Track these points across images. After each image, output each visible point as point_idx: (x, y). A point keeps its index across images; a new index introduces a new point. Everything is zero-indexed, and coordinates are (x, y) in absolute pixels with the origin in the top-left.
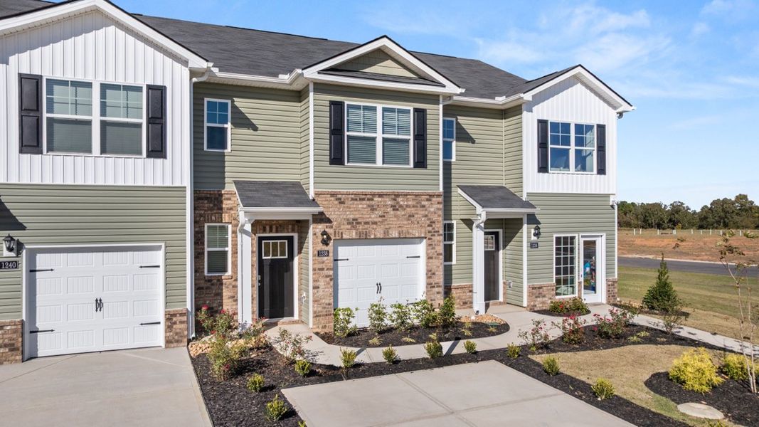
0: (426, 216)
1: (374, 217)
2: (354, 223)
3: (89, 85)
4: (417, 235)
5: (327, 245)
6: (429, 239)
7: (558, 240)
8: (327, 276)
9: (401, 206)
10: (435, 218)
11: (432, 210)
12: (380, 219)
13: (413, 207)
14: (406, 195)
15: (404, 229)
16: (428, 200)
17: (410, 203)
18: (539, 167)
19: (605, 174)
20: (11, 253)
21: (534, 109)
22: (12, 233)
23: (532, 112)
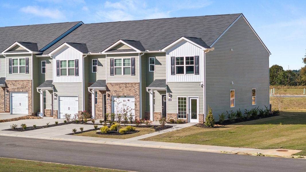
0: (134, 90)
1: (121, 90)
2: (116, 91)
3: (66, 61)
4: (132, 95)
5: (109, 97)
6: (135, 97)
7: (179, 98)
8: (109, 106)
9: (127, 87)
10: (137, 90)
11: (136, 88)
12: (122, 91)
13: (131, 87)
14: (129, 83)
15: (128, 93)
16: (135, 85)
17: (130, 86)
18: (172, 73)
19: (199, 74)
20: (56, 97)
21: (170, 53)
22: (55, 93)
23: (169, 54)
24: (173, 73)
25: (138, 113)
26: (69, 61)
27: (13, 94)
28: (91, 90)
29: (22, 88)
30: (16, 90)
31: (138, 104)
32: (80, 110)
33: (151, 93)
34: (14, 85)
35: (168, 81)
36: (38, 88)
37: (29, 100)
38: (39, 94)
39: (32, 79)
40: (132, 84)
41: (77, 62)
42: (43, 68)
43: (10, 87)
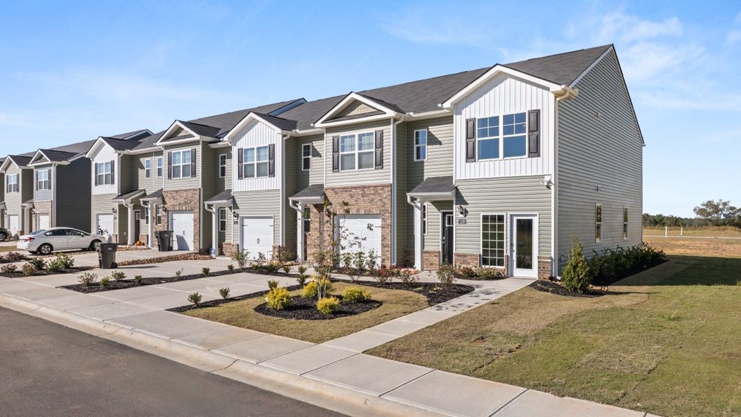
0: (380, 200)
3: (254, 149)
4: (375, 213)
5: (330, 217)
6: (383, 215)
7: (485, 218)
8: (330, 235)
9: (366, 194)
10: (386, 201)
11: (384, 196)
12: (355, 203)
13: (373, 194)
14: (369, 187)
15: (368, 209)
16: (382, 189)
17: (371, 192)
18: (467, 158)
19: (539, 156)
20: (236, 218)
21: (463, 112)
22: (235, 210)
23: (461, 114)
24: (470, 157)
25: (388, 251)
26: (259, 149)
27: (174, 215)
28: (295, 203)
29: (186, 203)
30: (177, 208)
31: (388, 230)
32: (277, 244)
33: (417, 206)
34: (174, 199)
35: (458, 178)
36: (207, 203)
37: (195, 226)
38: (211, 214)
39: (200, 187)
40: (375, 187)
41: (272, 148)
42: (222, 167)
43: (170, 203)
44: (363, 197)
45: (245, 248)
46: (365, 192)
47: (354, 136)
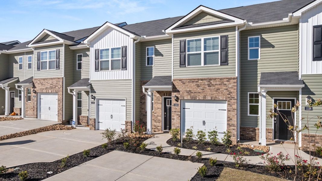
0: (227, 89)
1: (199, 90)
2: (189, 92)
3: (108, 49)
4: (221, 99)
5: (178, 101)
6: (229, 101)
8: (177, 115)
9: (213, 85)
10: (232, 91)
11: (230, 86)
12: (202, 91)
13: (219, 85)
14: (215, 79)
15: (214, 96)
16: (227, 81)
17: (217, 83)
18: (314, 57)
20: (93, 100)
21: (310, 19)
22: (93, 94)
23: (308, 22)
25: (234, 129)
26: (113, 49)
27: (41, 96)
28: (146, 90)
29: (51, 88)
30: (44, 91)
31: (234, 113)
32: (129, 120)
33: (262, 95)
34: (42, 85)
35: (304, 73)
36: (69, 88)
37: (59, 104)
38: (72, 96)
39: (63, 76)
40: (221, 79)
41: (124, 50)
42: (78, 63)
43: (38, 88)
44: (209, 86)
45: (100, 121)
46: (211, 83)
47: (200, 40)
